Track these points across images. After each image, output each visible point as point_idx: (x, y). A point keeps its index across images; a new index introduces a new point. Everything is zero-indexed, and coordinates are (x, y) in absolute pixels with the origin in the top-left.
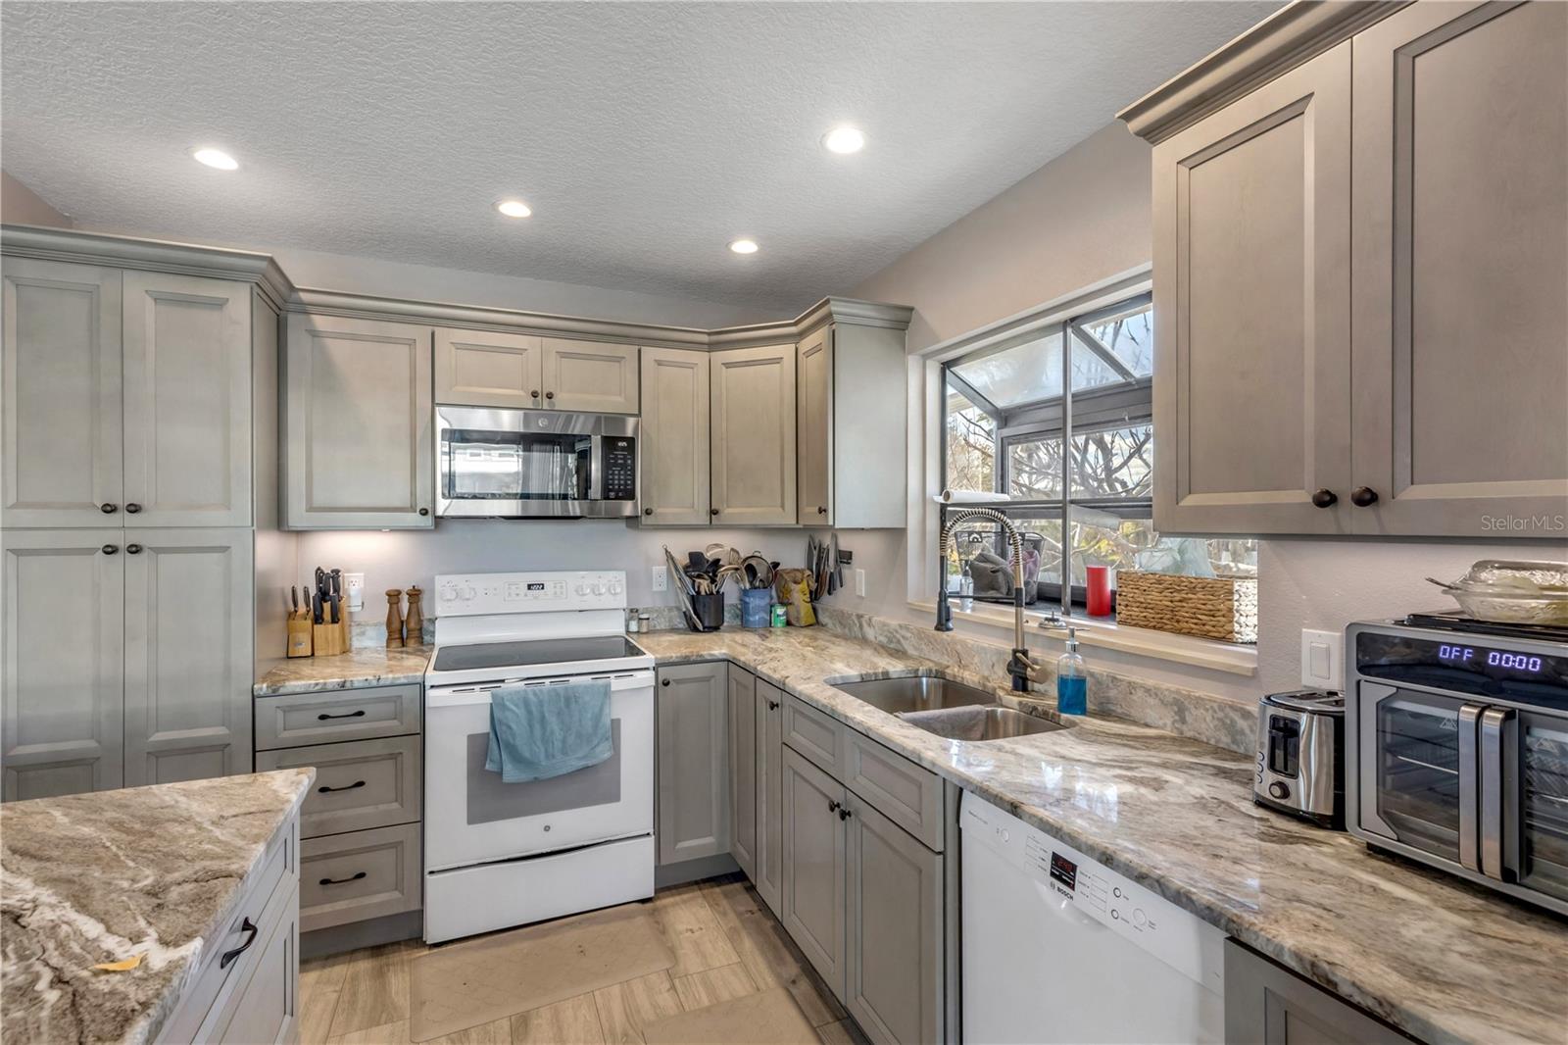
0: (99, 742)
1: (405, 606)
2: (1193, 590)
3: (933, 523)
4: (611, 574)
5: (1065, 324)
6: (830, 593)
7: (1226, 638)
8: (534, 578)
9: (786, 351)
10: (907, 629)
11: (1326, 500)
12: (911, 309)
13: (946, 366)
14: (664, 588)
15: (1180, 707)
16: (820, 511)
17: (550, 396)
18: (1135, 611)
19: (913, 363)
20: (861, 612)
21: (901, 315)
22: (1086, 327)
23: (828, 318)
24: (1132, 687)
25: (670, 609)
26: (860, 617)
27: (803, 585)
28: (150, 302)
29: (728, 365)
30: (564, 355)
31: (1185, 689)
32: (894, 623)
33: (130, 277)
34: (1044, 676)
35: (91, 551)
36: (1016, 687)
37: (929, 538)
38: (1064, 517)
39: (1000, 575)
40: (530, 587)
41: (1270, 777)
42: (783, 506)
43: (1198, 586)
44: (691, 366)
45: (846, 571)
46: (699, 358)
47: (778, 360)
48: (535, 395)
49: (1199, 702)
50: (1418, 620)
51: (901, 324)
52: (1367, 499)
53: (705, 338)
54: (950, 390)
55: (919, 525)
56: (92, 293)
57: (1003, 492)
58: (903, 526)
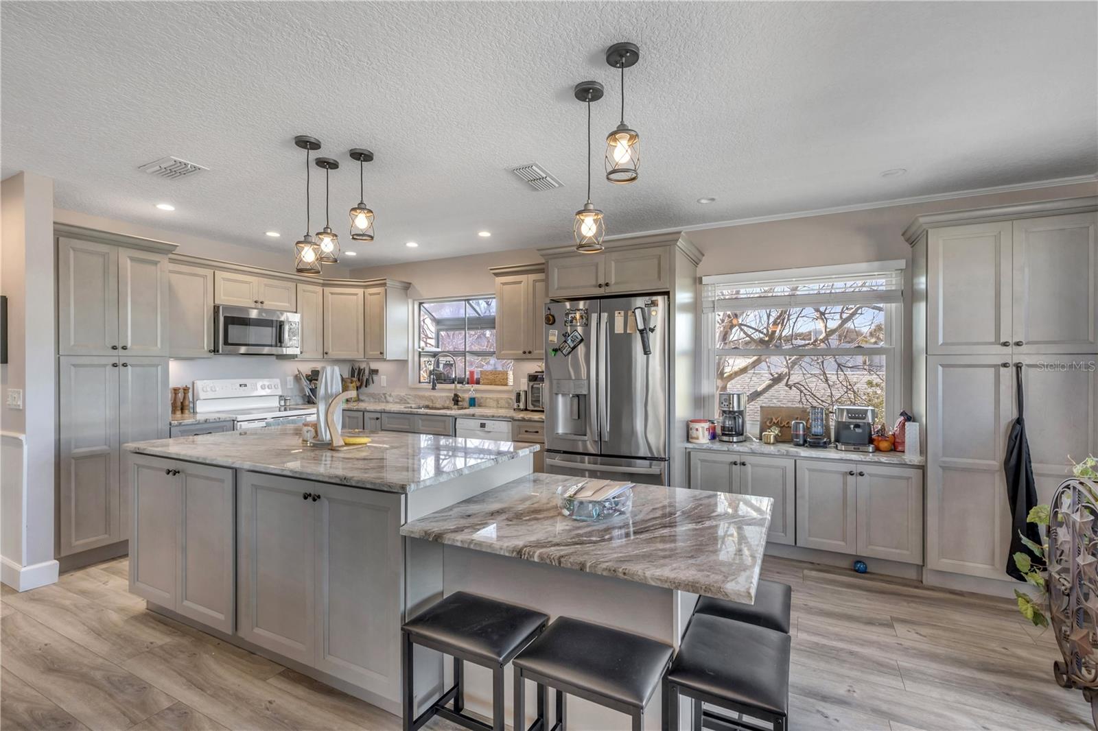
0: (109, 446)
1: (180, 395)
2: (499, 374)
3: (416, 358)
4: (275, 380)
5: (465, 300)
6: (366, 386)
7: (506, 385)
8: (243, 381)
9: (360, 291)
10: (410, 395)
11: (525, 353)
12: (410, 284)
13: (420, 304)
14: (292, 387)
15: (497, 401)
16: (381, 353)
17: (262, 303)
18: (485, 381)
19: (410, 301)
20: (385, 392)
21: (406, 285)
22: (471, 302)
23: (384, 284)
24: (487, 398)
25: (296, 396)
26: (384, 394)
27: (354, 384)
28: (129, 261)
29: (332, 294)
30: (266, 285)
31: (499, 396)
32: (403, 394)
33: (121, 249)
34: (463, 400)
35: (105, 366)
36: (455, 404)
37: (415, 363)
38: (465, 356)
39: (442, 375)
40: (240, 385)
41: (516, 404)
42: (358, 351)
43: (500, 373)
44: (315, 293)
45: (375, 378)
46: (319, 289)
47: (356, 294)
48: (256, 302)
49: (502, 398)
50: (536, 372)
51: (407, 287)
52: (530, 352)
53: (322, 281)
54: (422, 312)
55: (412, 359)
56: (104, 256)
57: (438, 347)
58: (406, 359)
